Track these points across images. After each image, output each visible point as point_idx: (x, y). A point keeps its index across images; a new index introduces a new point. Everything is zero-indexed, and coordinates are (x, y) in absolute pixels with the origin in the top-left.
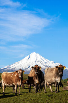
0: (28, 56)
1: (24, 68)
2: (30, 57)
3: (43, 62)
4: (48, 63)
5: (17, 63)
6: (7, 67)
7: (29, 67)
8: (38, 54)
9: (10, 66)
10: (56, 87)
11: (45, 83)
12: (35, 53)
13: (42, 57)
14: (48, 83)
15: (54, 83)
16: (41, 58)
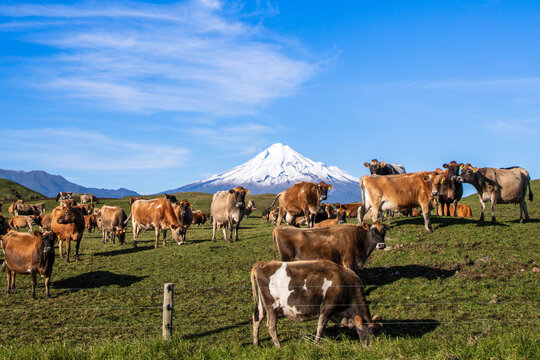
0: (265, 152)
1: (255, 180)
2: (268, 154)
3: (299, 164)
4: (311, 167)
5: (239, 168)
6: (215, 177)
7: (267, 177)
8: (287, 147)
9: (224, 176)
10: (232, 230)
11: (214, 223)
12: (279, 145)
13: (297, 154)
14: (219, 224)
15: (227, 222)
16: (294, 156)
